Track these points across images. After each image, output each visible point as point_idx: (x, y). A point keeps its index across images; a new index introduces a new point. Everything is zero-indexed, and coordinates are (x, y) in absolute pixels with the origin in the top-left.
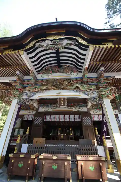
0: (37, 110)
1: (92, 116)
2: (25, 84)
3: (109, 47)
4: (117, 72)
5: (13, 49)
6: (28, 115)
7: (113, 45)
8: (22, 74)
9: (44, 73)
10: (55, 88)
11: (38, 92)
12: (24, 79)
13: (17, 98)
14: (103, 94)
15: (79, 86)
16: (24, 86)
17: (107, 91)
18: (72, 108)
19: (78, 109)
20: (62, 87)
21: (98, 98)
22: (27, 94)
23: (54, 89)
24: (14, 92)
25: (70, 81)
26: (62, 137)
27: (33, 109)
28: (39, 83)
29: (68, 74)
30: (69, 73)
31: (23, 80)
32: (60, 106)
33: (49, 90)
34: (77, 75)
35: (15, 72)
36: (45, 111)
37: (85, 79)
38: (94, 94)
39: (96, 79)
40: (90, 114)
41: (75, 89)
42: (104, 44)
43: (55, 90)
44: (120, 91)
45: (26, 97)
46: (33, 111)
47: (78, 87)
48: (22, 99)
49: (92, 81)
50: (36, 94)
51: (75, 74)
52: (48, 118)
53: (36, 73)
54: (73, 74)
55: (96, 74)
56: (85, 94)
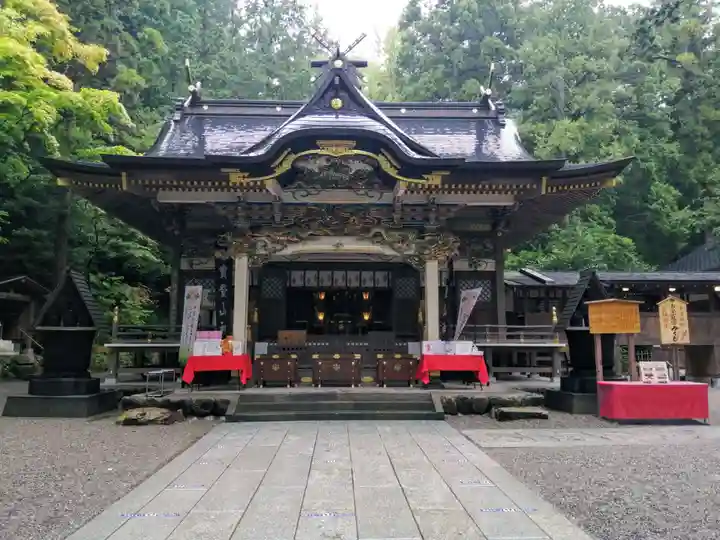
5: (247, 174)
9: (300, 187)
10: (328, 231)
11: (290, 242)
13: (246, 255)
15: (383, 232)
20: (345, 231)
22: (266, 244)
23: (327, 235)
26: (341, 327)
28: (290, 216)
29: (358, 192)
31: (248, 203)
34: (381, 197)
38: (411, 248)
39: (423, 211)
42: (426, 177)
43: (329, 235)
45: (264, 252)
48: (256, 257)
49: (413, 214)
50: (286, 246)
51: (377, 195)
52: (297, 279)
54: (370, 194)
56: (394, 249)
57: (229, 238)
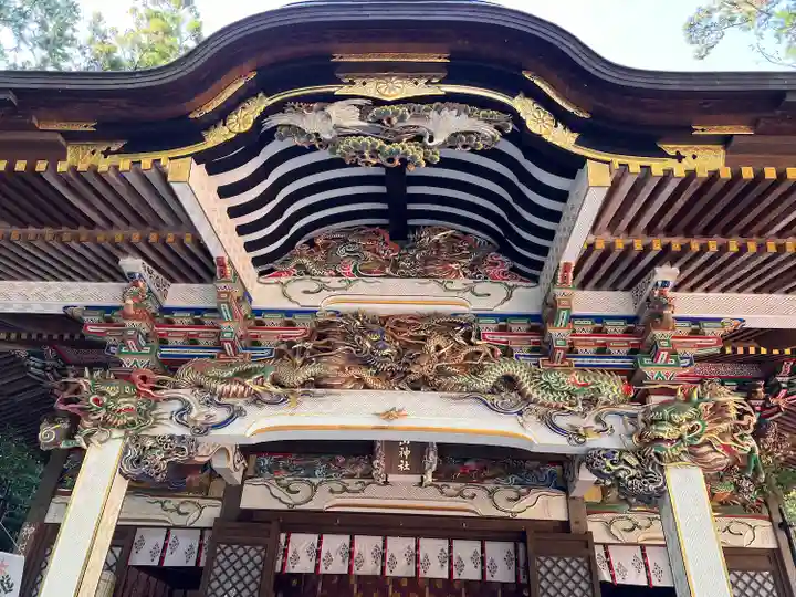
0: (234, 492)
1: (599, 550)
2: (172, 342)
3: (703, 174)
4: (755, 291)
5: (120, 145)
6: (168, 529)
7: (726, 165)
8: (155, 273)
9: (304, 271)
10: (367, 375)
11: (256, 399)
12: (168, 303)
13: (122, 433)
14: (666, 437)
16: (165, 351)
17: (689, 420)
18: (469, 491)
19: (509, 500)
20: (412, 377)
21: (634, 462)
22: (186, 408)
23: (361, 384)
24: (103, 393)
25: (467, 336)
27: (204, 491)
28: (270, 339)
29: (448, 286)
30: (459, 283)
31: (163, 310)
32: (391, 478)
33: (332, 387)
34: (509, 298)
35: (117, 260)
36: (284, 507)
37: (559, 334)
38: (613, 431)
39: (628, 332)
40: (586, 540)
41: (494, 390)
42: (673, 153)
43: (366, 387)
44: (787, 395)
45: (179, 431)
46: (202, 502)
47: (510, 382)
48: (149, 443)
49: (600, 340)
51: (498, 291)
52: (301, 554)
53: (248, 273)
54: (481, 287)
55: (627, 294)
56: (555, 428)
57: (84, 382)
